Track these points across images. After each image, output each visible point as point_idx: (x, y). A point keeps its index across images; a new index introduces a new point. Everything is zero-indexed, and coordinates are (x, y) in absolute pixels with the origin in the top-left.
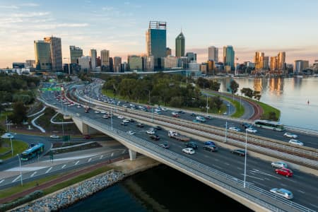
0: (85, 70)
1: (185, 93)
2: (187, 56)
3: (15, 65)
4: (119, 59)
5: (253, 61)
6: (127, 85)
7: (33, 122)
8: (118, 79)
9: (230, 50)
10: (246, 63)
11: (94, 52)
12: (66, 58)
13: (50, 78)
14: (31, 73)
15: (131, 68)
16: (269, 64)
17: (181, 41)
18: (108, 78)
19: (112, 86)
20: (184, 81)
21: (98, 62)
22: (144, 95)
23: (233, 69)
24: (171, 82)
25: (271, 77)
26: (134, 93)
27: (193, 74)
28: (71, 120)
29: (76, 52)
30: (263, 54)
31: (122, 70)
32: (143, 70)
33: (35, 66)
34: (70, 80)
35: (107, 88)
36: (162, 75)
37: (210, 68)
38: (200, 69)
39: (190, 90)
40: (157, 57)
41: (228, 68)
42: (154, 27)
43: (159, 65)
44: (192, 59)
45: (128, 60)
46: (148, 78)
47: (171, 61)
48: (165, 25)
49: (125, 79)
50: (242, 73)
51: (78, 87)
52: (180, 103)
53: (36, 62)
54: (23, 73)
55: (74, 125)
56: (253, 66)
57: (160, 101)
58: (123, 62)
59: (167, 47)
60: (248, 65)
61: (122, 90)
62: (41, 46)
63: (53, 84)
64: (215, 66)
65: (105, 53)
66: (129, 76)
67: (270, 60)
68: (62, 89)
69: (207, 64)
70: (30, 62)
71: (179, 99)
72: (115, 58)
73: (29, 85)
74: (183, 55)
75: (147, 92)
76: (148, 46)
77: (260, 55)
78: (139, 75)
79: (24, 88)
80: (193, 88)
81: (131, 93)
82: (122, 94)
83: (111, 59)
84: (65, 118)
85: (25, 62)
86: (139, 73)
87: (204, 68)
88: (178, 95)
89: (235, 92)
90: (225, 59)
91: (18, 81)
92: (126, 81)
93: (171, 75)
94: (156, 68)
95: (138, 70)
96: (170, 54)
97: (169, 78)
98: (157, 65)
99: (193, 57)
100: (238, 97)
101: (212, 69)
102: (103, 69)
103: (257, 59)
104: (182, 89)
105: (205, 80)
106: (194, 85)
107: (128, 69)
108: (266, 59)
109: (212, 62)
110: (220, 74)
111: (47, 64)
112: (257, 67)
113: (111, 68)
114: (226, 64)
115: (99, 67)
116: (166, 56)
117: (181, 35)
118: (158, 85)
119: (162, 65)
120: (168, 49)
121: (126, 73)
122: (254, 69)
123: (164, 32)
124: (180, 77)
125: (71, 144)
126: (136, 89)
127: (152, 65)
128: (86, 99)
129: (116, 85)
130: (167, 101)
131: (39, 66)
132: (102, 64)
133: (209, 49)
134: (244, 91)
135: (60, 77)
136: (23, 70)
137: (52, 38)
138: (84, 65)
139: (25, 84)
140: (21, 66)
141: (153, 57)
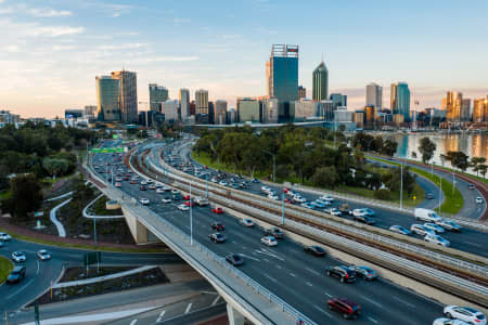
0: (171, 121)
1: (336, 159)
2: (331, 98)
3: (67, 113)
4: (224, 105)
5: (441, 106)
6: (233, 145)
8: (219, 133)
9: (402, 90)
10: (429, 110)
11: (185, 93)
12: (144, 103)
13: (115, 133)
14: (90, 126)
15: (242, 117)
16: (471, 111)
17: (321, 75)
18: (205, 133)
19: (209, 147)
20: (331, 139)
21: (192, 108)
22: (263, 161)
23: (408, 122)
24: (311, 140)
26: (244, 160)
27: (342, 127)
28: (119, 211)
29: (158, 93)
30: (460, 95)
31: (228, 121)
32: (261, 121)
33: (96, 115)
34: (145, 135)
35: (200, 149)
36: (292, 129)
37: (368, 118)
38: (353, 120)
39: (345, 154)
40: (283, 101)
41: (399, 119)
42: (279, 54)
43: (286, 113)
44: (340, 104)
45: (238, 104)
46: (269, 133)
47: (305, 108)
48: (296, 51)
49: (232, 134)
50: (422, 126)
51: (154, 147)
53: (99, 109)
54: (79, 125)
56: (442, 116)
57: (293, 174)
58: (229, 108)
59: (299, 85)
60: (432, 113)
61: (223, 152)
62: (106, 84)
64: (377, 115)
65: (202, 95)
66: (237, 129)
67: (472, 106)
68: (125, 150)
69: (364, 112)
70: (90, 109)
71: (330, 171)
72: (218, 102)
73: (77, 144)
74: (324, 97)
75: (269, 157)
76: (270, 83)
77: (455, 97)
78: (254, 129)
81: (240, 159)
82: (223, 160)
83: (211, 104)
84: (109, 206)
85: (83, 109)
86: (253, 126)
87: (359, 119)
88: (328, 164)
90: (394, 104)
91: (60, 137)
92: (232, 138)
93: (307, 129)
94: (281, 119)
95: (253, 121)
96: (304, 96)
97: (305, 134)
98: (283, 113)
99: (340, 101)
100: (436, 168)
101: (372, 120)
102: (199, 118)
103: (448, 104)
104: (331, 153)
105: (370, 138)
107: (238, 120)
108: (465, 103)
109: (372, 107)
111: (114, 112)
112: (449, 116)
113: (211, 118)
114: (395, 112)
115: (193, 117)
116: (298, 99)
117: (322, 65)
119: (291, 113)
120: (301, 88)
121: (234, 125)
122: (444, 119)
123: (295, 61)
124: (323, 132)
126: (248, 151)
127: (275, 114)
129: (215, 144)
131: (101, 114)
132: (198, 111)
133: (368, 87)
135: (131, 132)
136: (79, 120)
137: (123, 73)
138: (169, 113)
139: (70, 142)
140: (76, 114)
141: (276, 100)
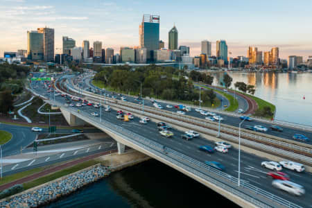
0: (77, 61)
1: (177, 85)
2: (180, 48)
3: (6, 54)
4: (112, 51)
5: (247, 56)
6: (118, 77)
7: (19, 112)
8: (110, 70)
9: (223, 45)
10: (239, 57)
11: (87, 43)
12: (59, 49)
13: (41, 68)
14: (22, 63)
15: (123, 59)
16: (263, 59)
17: (174, 34)
18: (99, 70)
19: (103, 78)
20: (177, 74)
21: (91, 53)
22: (135, 86)
23: (226, 63)
24: (165, 74)
25: (265, 72)
26: (125, 85)
27: (186, 67)
28: (59, 110)
29: (68, 43)
30: (256, 49)
31: (114, 62)
32: (136, 63)
33: (26, 56)
34: (61, 70)
35: (98, 79)
36: (154, 67)
37: (203, 62)
38: (193, 62)
39: (183, 83)
40: (150, 50)
41: (221, 62)
42: (147, 20)
43: (151, 57)
44: (185, 52)
45: (121, 52)
46: (140, 70)
47: (163, 54)
48: (158, 19)
49: (117, 71)
50: (235, 67)
51: (68, 77)
52: (172, 95)
53: (28, 51)
54: (14, 62)
55: (62, 115)
56: (246, 61)
57: (152, 94)
58: (115, 53)
59: (160, 39)
60: (241, 59)
61: (113, 81)
62: (34, 36)
63: (43, 74)
64: (208, 59)
65: (98, 45)
66: (120, 68)
67: (263, 55)
68: (52, 79)
69: (200, 58)
70: (22, 52)
72: (108, 50)
73: (19, 75)
74: (176, 48)
75: (139, 84)
76: (141, 38)
77: (253, 50)
78: (131, 67)
79: (14, 78)
80: (186, 81)
81: (122, 84)
82: (113, 85)
83: (103, 51)
84: (53, 108)
85: (17, 51)
86: (131, 65)
87: (197, 62)
88: (170, 88)
89: (229, 85)
90: (218, 53)
91: (7, 70)
92: (118, 73)
93: (163, 67)
94: (148, 61)
95: (131, 62)
96: (163, 47)
97: (162, 71)
98: (149, 57)
99: (186, 50)
100: (231, 91)
101: (206, 62)
102: (95, 60)
103: (250, 54)
104: (175, 82)
105: (198, 74)
106: (187, 78)
107: (120, 61)
108: (259, 54)
109: (205, 55)
110: (213, 67)
111: (39, 54)
112: (251, 61)
113: (103, 60)
114: (219, 58)
115: (91, 58)
116: (159, 49)
117: (174, 28)
118: (150, 77)
119: (155, 57)
120: (161, 42)
121: (118, 64)
122: (248, 63)
123: (157, 26)
124: (173, 70)
125: (57, 136)
126: (127, 81)
127: (145, 57)
128: (76, 89)
129: (107, 76)
130: (159, 94)
131: (30, 56)
132: (95, 55)
133: (203, 42)
134: (237, 85)
135: (51, 67)
136: (14, 59)
137: (46, 29)
138: (76, 55)
139: (15, 74)
140: (13, 55)
141: (145, 49)
